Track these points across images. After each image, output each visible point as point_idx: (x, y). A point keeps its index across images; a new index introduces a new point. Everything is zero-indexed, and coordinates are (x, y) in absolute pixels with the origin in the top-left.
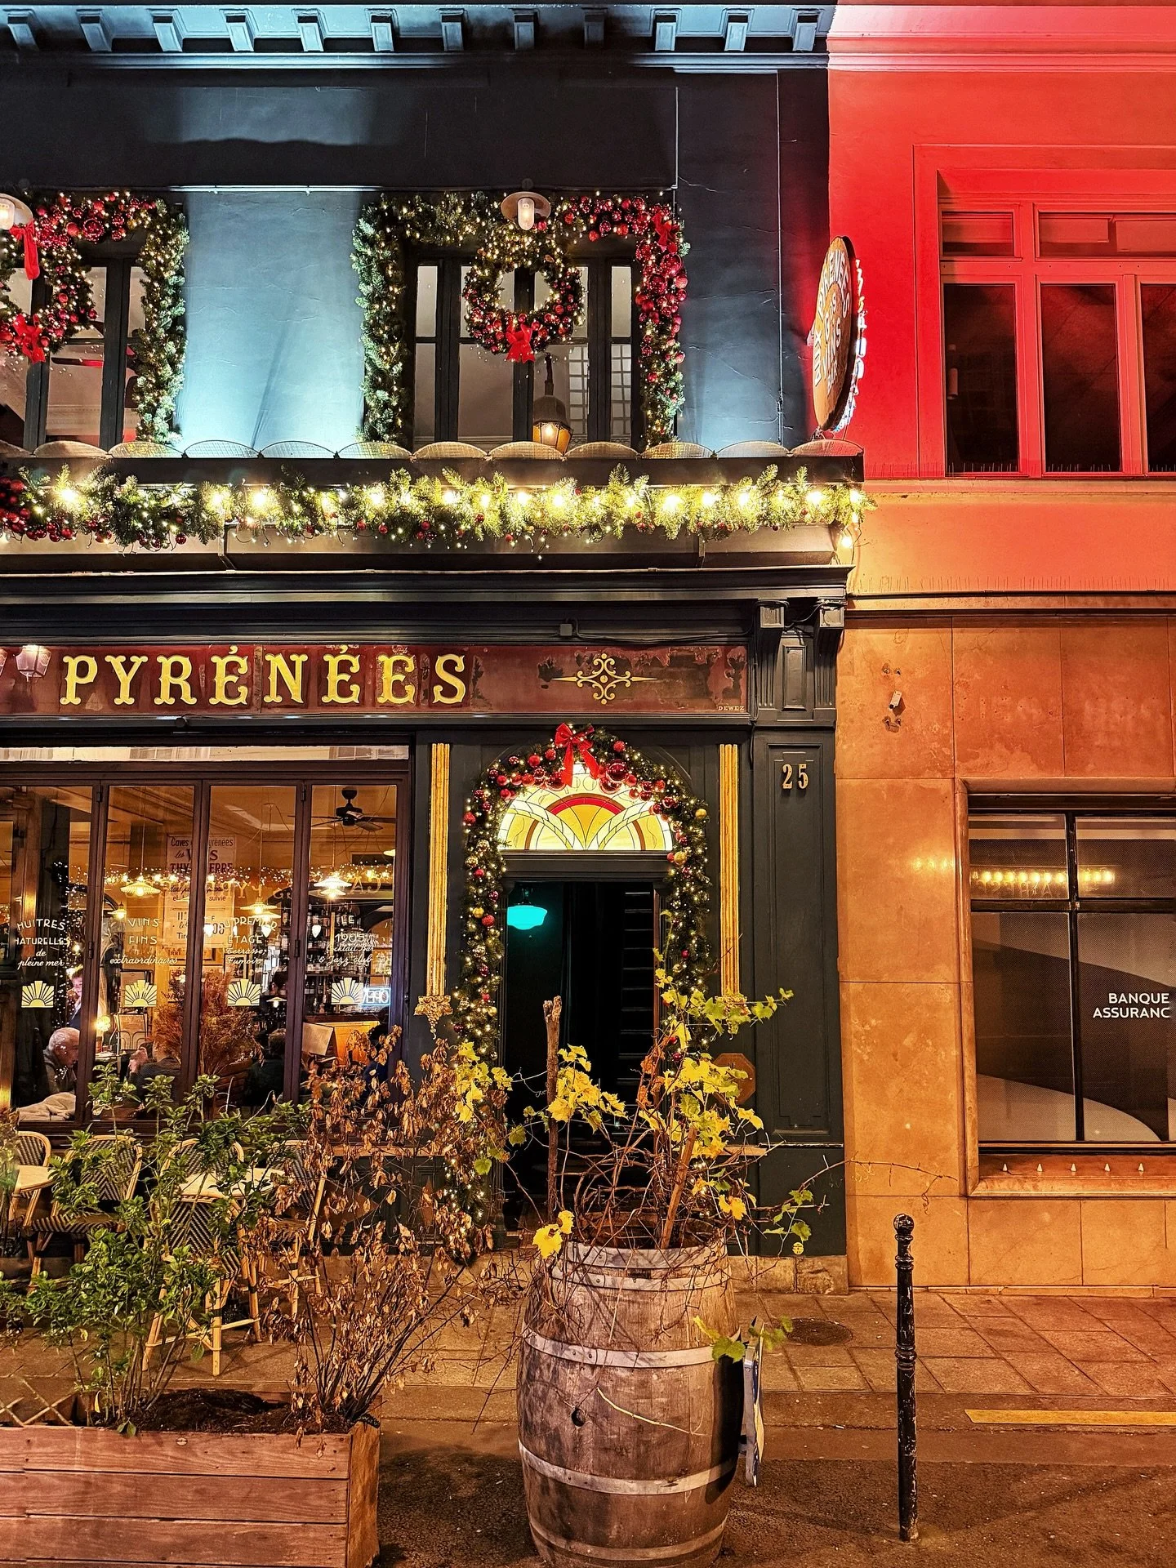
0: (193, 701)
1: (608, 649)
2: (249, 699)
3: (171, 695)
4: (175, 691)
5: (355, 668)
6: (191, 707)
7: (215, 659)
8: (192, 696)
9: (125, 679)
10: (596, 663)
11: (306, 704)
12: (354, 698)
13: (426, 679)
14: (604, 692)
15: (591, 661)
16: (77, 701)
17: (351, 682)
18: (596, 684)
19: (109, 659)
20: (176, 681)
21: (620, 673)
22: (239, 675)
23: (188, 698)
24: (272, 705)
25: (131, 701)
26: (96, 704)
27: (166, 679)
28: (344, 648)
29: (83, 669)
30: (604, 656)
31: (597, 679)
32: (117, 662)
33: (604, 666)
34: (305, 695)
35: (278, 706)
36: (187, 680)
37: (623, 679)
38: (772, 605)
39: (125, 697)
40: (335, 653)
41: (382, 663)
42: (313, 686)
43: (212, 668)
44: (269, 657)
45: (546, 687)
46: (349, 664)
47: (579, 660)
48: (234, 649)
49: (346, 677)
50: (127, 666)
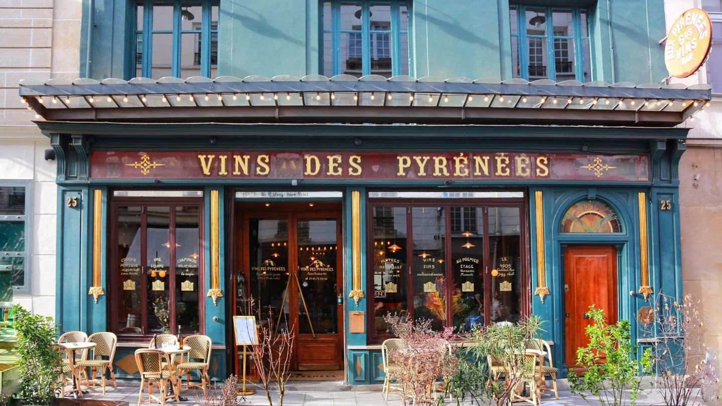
0: (448, 174)
1: (599, 156)
2: (469, 174)
3: (440, 172)
4: (441, 170)
5: (507, 162)
6: (447, 177)
7: (455, 158)
8: (448, 172)
9: (422, 166)
10: (595, 161)
11: (490, 176)
12: (508, 173)
13: (534, 167)
14: (599, 172)
15: (593, 160)
16: (404, 174)
17: (506, 167)
18: (595, 169)
19: (415, 158)
20: (441, 167)
21: (604, 165)
22: (464, 165)
23: (446, 173)
24: (477, 176)
25: (425, 174)
26: (411, 175)
27: (437, 166)
28: (503, 154)
29: (405, 162)
30: (598, 158)
31: (596, 167)
32: (418, 159)
33: (598, 162)
34: (489, 172)
35: (479, 176)
36: (445, 166)
37: (605, 167)
38: (662, 141)
39: (422, 173)
40: (500, 156)
41: (517, 160)
42: (492, 169)
43: (454, 162)
44: (475, 158)
45: (577, 170)
46: (505, 160)
47: (589, 160)
48: (462, 154)
49: (504, 166)
50: (422, 160)
